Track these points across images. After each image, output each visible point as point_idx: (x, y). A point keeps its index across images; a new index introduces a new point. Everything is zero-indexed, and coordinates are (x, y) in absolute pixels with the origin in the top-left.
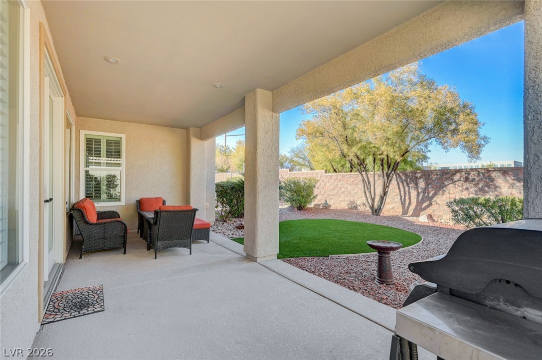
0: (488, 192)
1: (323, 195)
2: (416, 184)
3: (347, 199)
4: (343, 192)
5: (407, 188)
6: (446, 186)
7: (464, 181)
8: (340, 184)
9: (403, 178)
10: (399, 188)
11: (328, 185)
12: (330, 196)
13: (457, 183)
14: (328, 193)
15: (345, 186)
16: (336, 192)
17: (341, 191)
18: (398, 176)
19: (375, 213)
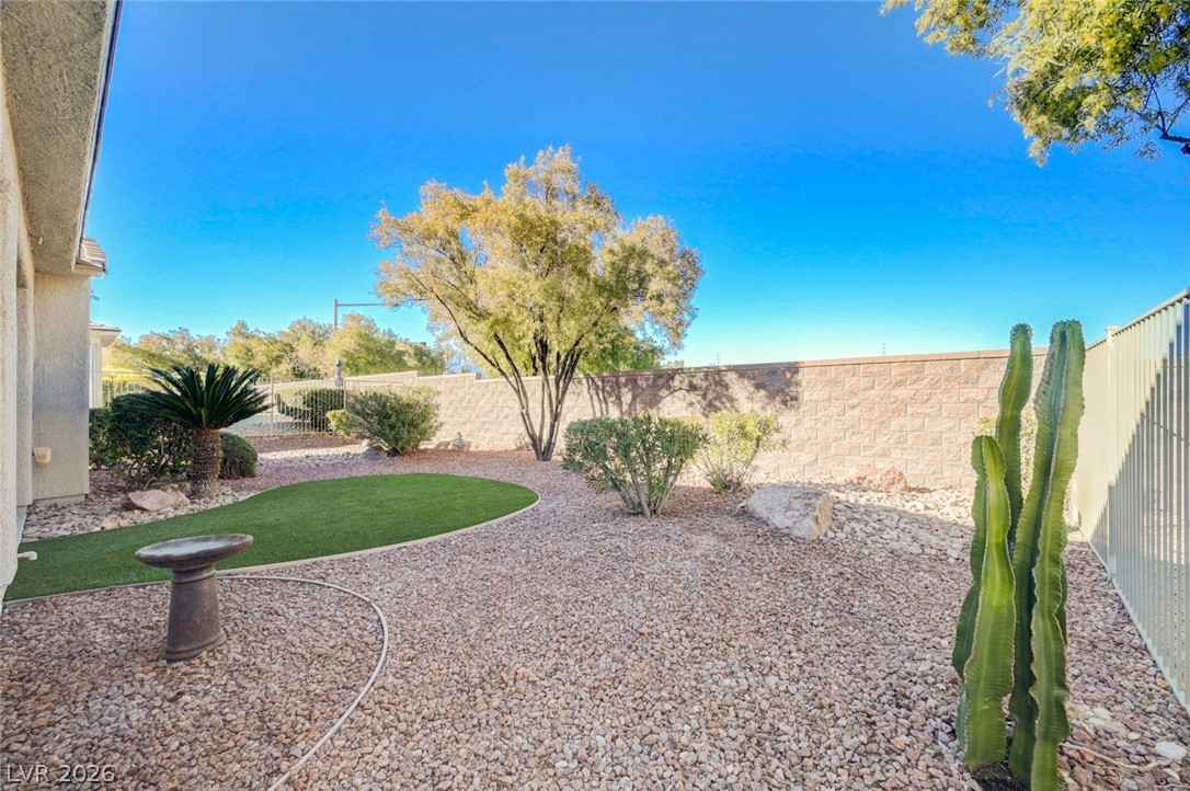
0: (720, 410)
1: (474, 423)
2: (619, 398)
3: (512, 429)
4: (507, 416)
5: (604, 406)
6: (662, 398)
7: (687, 391)
8: (500, 400)
9: (600, 384)
10: (593, 406)
11: (481, 403)
12: (486, 426)
13: (676, 394)
14: (482, 419)
15: (510, 404)
16: (494, 416)
17: (503, 415)
18: (590, 381)
19: (541, 456)
